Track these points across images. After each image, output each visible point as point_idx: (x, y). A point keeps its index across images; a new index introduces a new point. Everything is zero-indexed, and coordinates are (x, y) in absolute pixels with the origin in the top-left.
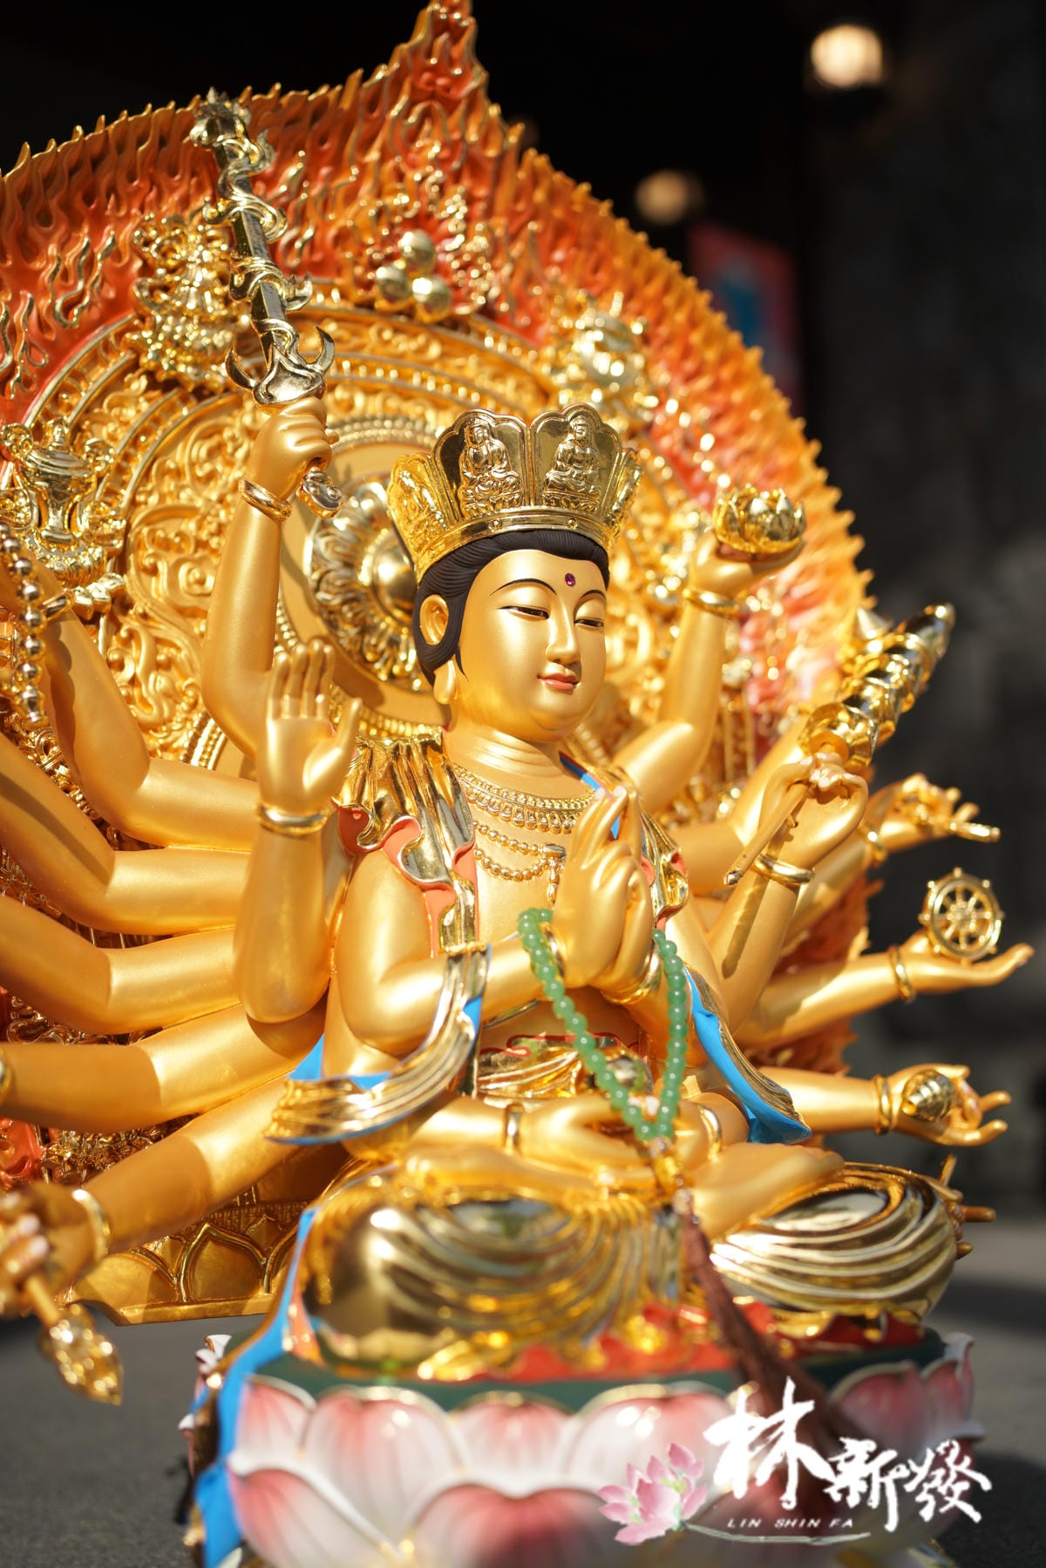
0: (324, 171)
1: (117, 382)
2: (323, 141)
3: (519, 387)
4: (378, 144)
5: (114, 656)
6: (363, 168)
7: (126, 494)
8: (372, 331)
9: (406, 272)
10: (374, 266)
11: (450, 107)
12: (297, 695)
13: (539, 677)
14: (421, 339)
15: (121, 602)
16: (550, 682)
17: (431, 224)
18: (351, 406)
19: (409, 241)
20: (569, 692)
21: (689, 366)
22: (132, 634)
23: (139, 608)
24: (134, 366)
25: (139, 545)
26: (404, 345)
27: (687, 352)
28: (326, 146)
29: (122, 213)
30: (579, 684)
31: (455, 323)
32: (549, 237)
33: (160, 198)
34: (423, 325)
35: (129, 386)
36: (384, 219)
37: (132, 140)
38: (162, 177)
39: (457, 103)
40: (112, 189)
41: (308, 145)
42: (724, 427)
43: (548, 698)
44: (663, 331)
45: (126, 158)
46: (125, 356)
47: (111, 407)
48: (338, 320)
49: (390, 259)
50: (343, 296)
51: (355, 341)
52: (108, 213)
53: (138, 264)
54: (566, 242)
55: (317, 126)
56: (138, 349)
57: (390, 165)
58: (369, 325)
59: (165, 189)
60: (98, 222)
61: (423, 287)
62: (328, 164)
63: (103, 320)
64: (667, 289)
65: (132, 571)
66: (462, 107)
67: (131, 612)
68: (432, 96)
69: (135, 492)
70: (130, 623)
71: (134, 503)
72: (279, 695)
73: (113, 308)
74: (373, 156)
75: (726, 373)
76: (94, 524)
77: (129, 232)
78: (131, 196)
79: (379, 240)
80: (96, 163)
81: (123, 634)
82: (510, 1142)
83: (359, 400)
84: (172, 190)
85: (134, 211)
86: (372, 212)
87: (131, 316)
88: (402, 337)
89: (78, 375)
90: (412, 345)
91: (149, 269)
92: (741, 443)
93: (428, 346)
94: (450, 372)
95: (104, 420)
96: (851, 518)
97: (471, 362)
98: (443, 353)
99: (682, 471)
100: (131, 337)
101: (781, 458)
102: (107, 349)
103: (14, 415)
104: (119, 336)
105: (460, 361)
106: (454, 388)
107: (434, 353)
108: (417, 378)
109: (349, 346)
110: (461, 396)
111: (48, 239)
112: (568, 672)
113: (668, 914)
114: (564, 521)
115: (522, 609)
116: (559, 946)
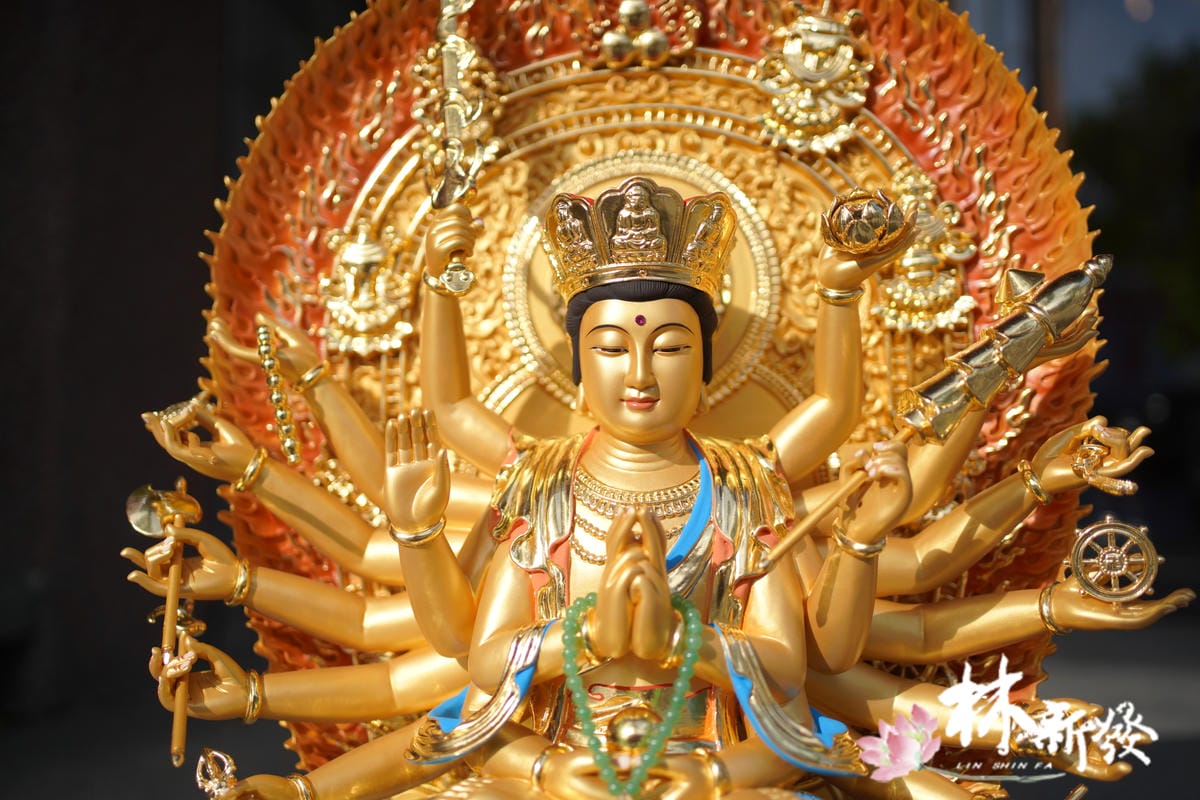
1: (411, 179)
3: (739, 100)
5: (412, 378)
7: (418, 258)
8: (609, 87)
9: (627, 34)
10: (599, 38)
13: (623, 400)
14: (652, 79)
15: (411, 341)
16: (634, 405)
18: (591, 150)
19: (627, 7)
20: (649, 409)
21: (907, 40)
24: (420, 166)
26: (639, 87)
27: (904, 31)
29: (404, 56)
30: (659, 403)
31: (679, 60)
33: (430, 33)
34: (651, 70)
35: (420, 178)
40: (392, 42)
42: (944, 90)
44: (880, 14)
45: (395, 18)
46: (413, 161)
47: (407, 199)
48: (578, 85)
49: (612, 27)
50: (581, 64)
51: (597, 96)
52: (394, 59)
53: (417, 91)
56: (421, 151)
58: (605, 80)
59: (432, 27)
60: (388, 68)
61: (645, 39)
63: (399, 135)
72: (395, 449)
73: (401, 129)
75: (943, 38)
76: (389, 291)
77: (409, 68)
78: (408, 41)
79: (597, 17)
80: (374, 31)
82: (535, 777)
83: (599, 144)
85: (412, 50)
87: (415, 130)
88: (636, 83)
89: (383, 182)
90: (644, 87)
91: (425, 92)
92: (968, 98)
93: (657, 85)
94: (678, 103)
95: (404, 209)
96: (1071, 154)
97: (697, 88)
98: (671, 88)
99: (906, 137)
100: (415, 145)
101: (1008, 105)
102: (401, 158)
103: (340, 222)
104: (408, 146)
105: (689, 89)
106: (682, 114)
107: (663, 90)
108: (648, 114)
109: (590, 102)
110: (689, 119)
111: (352, 91)
112: (643, 395)
113: (749, 580)
114: (633, 272)
115: (604, 349)
116: (589, 629)
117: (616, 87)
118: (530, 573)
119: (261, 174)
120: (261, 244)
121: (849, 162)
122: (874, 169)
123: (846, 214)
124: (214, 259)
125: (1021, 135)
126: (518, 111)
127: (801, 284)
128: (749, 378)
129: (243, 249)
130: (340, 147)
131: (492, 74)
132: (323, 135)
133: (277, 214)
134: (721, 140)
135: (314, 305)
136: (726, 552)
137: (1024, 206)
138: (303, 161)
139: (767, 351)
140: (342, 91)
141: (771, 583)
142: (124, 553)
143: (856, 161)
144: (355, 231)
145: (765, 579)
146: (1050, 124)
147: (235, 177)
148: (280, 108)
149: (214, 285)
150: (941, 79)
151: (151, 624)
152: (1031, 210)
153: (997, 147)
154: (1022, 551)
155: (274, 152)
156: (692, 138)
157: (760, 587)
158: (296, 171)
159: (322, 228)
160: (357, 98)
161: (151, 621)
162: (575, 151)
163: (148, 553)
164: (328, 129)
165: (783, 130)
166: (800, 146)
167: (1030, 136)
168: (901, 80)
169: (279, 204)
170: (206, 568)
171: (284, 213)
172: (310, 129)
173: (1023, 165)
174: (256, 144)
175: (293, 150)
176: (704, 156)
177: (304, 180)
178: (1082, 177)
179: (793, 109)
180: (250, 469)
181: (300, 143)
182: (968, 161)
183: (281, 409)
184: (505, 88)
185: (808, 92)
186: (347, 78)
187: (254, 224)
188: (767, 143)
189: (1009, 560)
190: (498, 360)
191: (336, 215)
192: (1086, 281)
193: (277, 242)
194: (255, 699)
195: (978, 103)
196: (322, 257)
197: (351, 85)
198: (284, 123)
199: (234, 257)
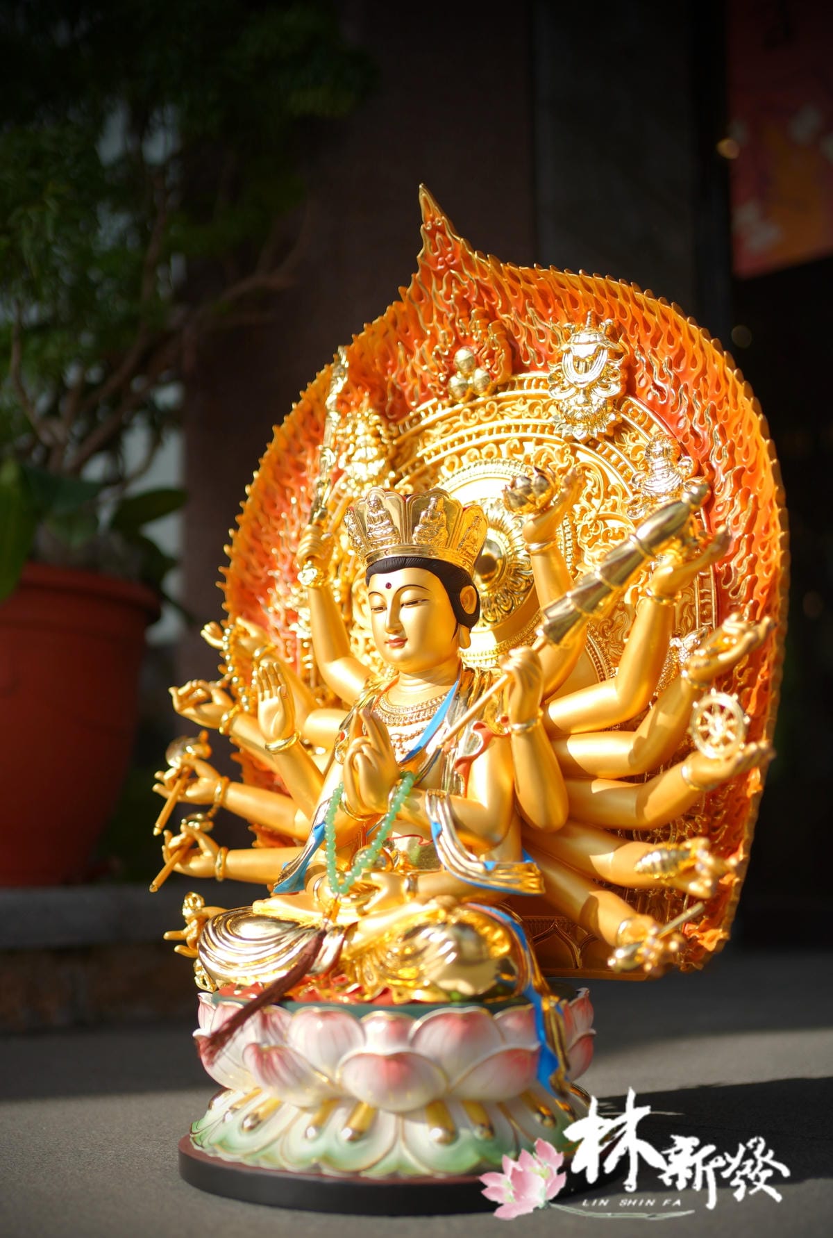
2: (406, 330)
6: (433, 329)
12: (269, 688)
13: (386, 642)
16: (391, 644)
19: (461, 356)
20: (402, 646)
30: (408, 641)
41: (400, 338)
49: (454, 374)
72: (263, 690)
105: (513, 408)
108: (486, 433)
109: (452, 430)
111: (306, 457)
112: (394, 637)
113: (469, 760)
115: (375, 609)
117: (466, 416)
119: (254, 525)
120: (260, 572)
124: (227, 587)
126: (405, 449)
129: (248, 577)
131: (384, 427)
132: (292, 491)
133: (268, 551)
138: (281, 511)
140: (300, 458)
142: (157, 774)
143: (627, 437)
145: (479, 760)
147: (236, 529)
148: (261, 477)
152: (746, 452)
153: (720, 405)
155: (262, 509)
158: (277, 518)
160: (309, 461)
162: (443, 469)
164: (294, 486)
165: (570, 425)
169: (268, 544)
170: (200, 783)
171: (272, 549)
172: (283, 488)
174: (248, 505)
175: (274, 505)
177: (282, 524)
181: (279, 500)
184: (394, 434)
185: (582, 392)
186: (301, 450)
187: (254, 559)
193: (269, 570)
197: (304, 453)
198: (266, 491)
199: (242, 586)
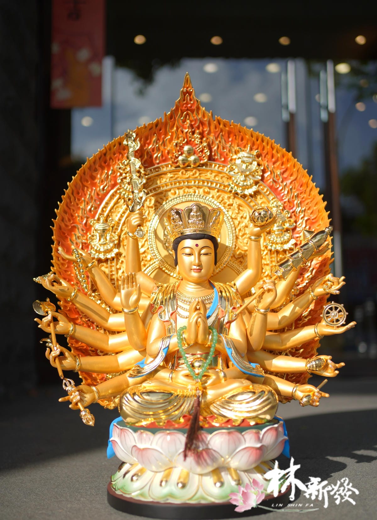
0: (163, 136)
1: (117, 203)
2: (160, 130)
3: (222, 178)
4: (175, 126)
5: (118, 267)
6: (172, 133)
7: (120, 228)
8: (180, 173)
9: (186, 157)
10: (177, 158)
11: (192, 111)
12: (128, 283)
13: (191, 269)
14: (194, 171)
15: (119, 255)
16: (195, 271)
17: (192, 142)
18: (175, 193)
19: (186, 148)
20: (200, 272)
21: (273, 160)
22: (122, 262)
23: (123, 255)
24: (119, 198)
25: (123, 240)
26: (190, 173)
27: (272, 157)
28: (161, 131)
29: (114, 163)
30: (202, 270)
31: (203, 165)
32: (227, 135)
33: (123, 156)
34: (194, 168)
35: (119, 202)
36: (178, 146)
37: (112, 147)
38: (122, 151)
39: (194, 110)
40: (110, 158)
41: (156, 132)
42: (285, 175)
43: (195, 274)
44: (265, 152)
45: (112, 151)
46: (118, 196)
47: (116, 209)
48: (170, 172)
49: (181, 154)
50: (171, 166)
51: (176, 176)
52: (111, 164)
53: (119, 174)
54: (232, 135)
55: (157, 128)
56: (120, 193)
57: (179, 130)
58: (179, 171)
59: (123, 154)
60: (109, 166)
61: (192, 158)
62: (163, 135)
63: (112, 188)
64: (263, 141)
65: (122, 247)
66: (196, 110)
67: (122, 256)
68: (188, 110)
69: (122, 228)
70: (122, 259)
71: (122, 231)
72: (124, 285)
73: (113, 186)
74: (175, 128)
75: (284, 159)
76: (111, 238)
77: (116, 166)
78: (116, 158)
79: (177, 151)
80: (105, 154)
81: (120, 261)
82: (170, 378)
83: (177, 191)
84: (125, 153)
85: (117, 161)
86: (175, 144)
87: (118, 186)
88: (189, 172)
89: (107, 204)
90: (192, 173)
91: (121, 174)
92: (292, 178)
93: (196, 173)
94: (202, 178)
95: (114, 212)
96: (322, 196)
97: (208, 174)
98: (200, 174)
99: (273, 190)
100: (118, 192)
101: (304, 180)
102: (113, 195)
103: (93, 217)
104: (116, 192)
105: (206, 174)
106: (203, 182)
107: (197, 174)
108: (193, 182)
109: (174, 178)
110: (206, 184)
111: (97, 174)
112: (198, 268)
113: (229, 322)
114: (195, 231)
115: (186, 254)
116: (185, 336)
117: (182, 173)
118: (164, 322)
119: (68, 200)
120: (68, 223)
121: (256, 198)
122: (264, 200)
123: (257, 214)
124: (54, 229)
125: (308, 190)
126: (151, 181)
127: (242, 236)
128: (226, 265)
129: (63, 225)
130: (93, 192)
131: (142, 169)
132: (88, 187)
133: (73, 214)
134: (216, 190)
135: (85, 243)
136: (223, 314)
137: (310, 212)
138: (81, 196)
139: (232, 257)
140: (94, 174)
141: (237, 323)
142: (35, 319)
143: (259, 197)
144: (99, 219)
145: (235, 322)
146: (316, 187)
147: (61, 202)
148: (74, 179)
149: (54, 237)
150: (284, 172)
151: (42, 343)
152: (312, 213)
153: (301, 193)
154: (310, 317)
155: (73, 194)
156: (207, 190)
157: (233, 325)
158: (79, 200)
159: (87, 218)
160: (99, 176)
161: (41, 342)
162: (169, 193)
163: (43, 319)
164: (89, 186)
165: (236, 187)
166: (241, 193)
167: (311, 190)
168: (272, 172)
169: (74, 211)
170: (60, 324)
171: (75, 213)
172: (84, 186)
173: (309, 199)
174: (67, 192)
175: (78, 193)
176: (211, 196)
177: (81, 203)
178: (326, 203)
179: (239, 181)
180: (73, 294)
181: (81, 191)
182: (293, 198)
183: (83, 275)
184: (147, 174)
185: (243, 175)
186: (96, 170)
187: (66, 217)
188: (231, 192)
189: (306, 320)
190: (146, 261)
191: (92, 214)
192: (325, 233)
193: (73, 223)
194: (79, 364)
195: (296, 179)
196: (88, 227)
197: (97, 172)
198: (76, 185)
199: (60, 228)
